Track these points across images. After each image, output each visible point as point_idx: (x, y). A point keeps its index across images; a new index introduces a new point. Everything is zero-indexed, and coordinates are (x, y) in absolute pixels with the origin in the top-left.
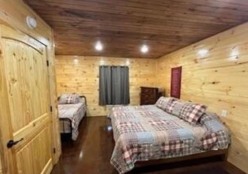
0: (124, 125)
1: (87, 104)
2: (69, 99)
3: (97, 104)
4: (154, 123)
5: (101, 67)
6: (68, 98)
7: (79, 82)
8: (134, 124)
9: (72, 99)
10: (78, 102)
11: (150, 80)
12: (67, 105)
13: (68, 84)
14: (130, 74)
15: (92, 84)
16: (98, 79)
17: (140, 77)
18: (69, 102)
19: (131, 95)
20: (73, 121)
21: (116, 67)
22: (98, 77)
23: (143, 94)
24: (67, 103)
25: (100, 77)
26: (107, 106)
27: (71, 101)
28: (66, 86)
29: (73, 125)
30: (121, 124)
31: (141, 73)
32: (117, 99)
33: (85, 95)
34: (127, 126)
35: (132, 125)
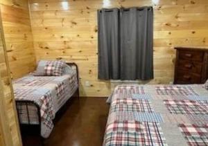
0: (121, 125)
1: (80, 76)
2: (49, 68)
3: (96, 77)
4: (192, 130)
5: (100, 12)
6: (47, 66)
7: (66, 40)
8: (143, 127)
9: (54, 68)
10: (63, 73)
11: (198, 32)
12: (45, 78)
13: (50, 45)
14: (156, 24)
15: (87, 43)
16: (96, 35)
17: (178, 27)
18: (49, 72)
19: (155, 63)
20: (44, 106)
21: (127, 10)
22: (96, 31)
23: (181, 61)
24: (46, 75)
25: (99, 30)
26: (112, 81)
27: (51, 70)
28: (47, 48)
29: (42, 113)
30: (116, 122)
31: (179, 20)
32: (128, 70)
33: (76, 62)
34: (126, 129)
35: (138, 129)
